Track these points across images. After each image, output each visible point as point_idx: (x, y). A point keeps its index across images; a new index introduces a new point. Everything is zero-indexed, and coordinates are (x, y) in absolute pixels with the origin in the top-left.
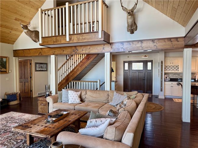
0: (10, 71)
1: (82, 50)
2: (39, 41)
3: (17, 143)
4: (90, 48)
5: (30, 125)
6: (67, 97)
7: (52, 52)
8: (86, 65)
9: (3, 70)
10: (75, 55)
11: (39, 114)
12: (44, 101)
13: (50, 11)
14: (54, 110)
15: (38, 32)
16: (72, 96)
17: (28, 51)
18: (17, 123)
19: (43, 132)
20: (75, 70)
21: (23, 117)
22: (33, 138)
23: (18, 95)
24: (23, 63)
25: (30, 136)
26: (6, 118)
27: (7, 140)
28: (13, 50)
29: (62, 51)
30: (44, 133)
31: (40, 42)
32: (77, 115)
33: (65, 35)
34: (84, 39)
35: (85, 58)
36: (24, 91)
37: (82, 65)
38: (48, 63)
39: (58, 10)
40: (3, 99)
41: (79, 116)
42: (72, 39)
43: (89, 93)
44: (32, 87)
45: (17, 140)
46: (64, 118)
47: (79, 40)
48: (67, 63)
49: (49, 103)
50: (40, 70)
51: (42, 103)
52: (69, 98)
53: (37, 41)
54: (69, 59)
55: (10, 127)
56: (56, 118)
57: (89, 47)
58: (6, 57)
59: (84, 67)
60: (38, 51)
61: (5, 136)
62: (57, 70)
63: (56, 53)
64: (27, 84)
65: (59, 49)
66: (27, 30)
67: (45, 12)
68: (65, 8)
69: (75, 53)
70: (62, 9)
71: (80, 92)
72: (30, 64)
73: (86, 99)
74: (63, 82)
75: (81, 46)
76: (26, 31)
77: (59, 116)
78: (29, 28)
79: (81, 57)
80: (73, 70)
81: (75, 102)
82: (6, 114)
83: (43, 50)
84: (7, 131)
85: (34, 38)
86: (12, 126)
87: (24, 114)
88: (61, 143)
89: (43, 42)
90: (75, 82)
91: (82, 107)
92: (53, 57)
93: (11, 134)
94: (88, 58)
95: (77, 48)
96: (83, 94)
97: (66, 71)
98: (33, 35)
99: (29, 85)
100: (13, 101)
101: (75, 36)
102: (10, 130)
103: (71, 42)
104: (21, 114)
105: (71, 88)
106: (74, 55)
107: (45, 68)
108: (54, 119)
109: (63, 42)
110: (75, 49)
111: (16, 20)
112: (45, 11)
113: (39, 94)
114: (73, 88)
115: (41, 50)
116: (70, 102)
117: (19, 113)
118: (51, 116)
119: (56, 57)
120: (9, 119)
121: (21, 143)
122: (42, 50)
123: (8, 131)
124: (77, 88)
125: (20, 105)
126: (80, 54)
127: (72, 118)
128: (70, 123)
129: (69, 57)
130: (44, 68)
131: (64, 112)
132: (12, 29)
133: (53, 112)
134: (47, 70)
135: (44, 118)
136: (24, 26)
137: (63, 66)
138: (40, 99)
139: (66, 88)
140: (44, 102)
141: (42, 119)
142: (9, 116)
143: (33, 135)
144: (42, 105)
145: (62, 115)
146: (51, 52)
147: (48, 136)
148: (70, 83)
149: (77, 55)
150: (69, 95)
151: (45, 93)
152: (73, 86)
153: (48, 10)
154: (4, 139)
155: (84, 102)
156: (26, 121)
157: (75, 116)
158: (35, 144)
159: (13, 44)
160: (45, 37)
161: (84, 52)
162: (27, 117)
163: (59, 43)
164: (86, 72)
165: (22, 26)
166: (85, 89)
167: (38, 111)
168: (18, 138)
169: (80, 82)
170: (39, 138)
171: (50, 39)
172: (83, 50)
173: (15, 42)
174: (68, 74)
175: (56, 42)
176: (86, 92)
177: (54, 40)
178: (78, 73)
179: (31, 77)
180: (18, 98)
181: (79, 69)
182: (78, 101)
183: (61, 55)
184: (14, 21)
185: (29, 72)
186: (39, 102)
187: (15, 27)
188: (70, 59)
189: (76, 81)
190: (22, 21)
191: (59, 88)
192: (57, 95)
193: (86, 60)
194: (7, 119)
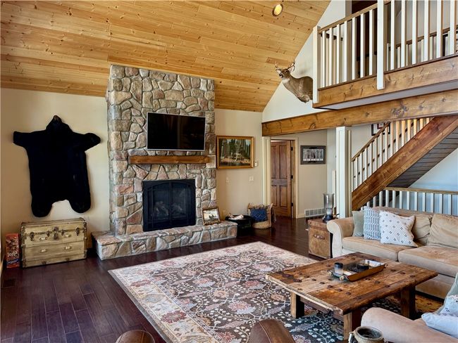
0: (256, 164)
1: (418, 108)
2: (312, 99)
3: (273, 306)
4: (443, 100)
5: (297, 275)
6: (377, 228)
7: (340, 120)
8: (429, 146)
9: (246, 161)
10: (397, 123)
11: (311, 256)
12: (321, 229)
13: (338, 26)
14: (346, 252)
15: (311, 80)
16: (390, 224)
17: (289, 121)
18: (271, 266)
19: (326, 297)
20: (396, 161)
21: (280, 256)
22: (303, 304)
23: (269, 211)
24: (277, 147)
25: (298, 298)
26: (251, 252)
27: (255, 295)
28: (263, 124)
29: (364, 115)
30: (328, 299)
31: (315, 100)
32: (407, 276)
33: (375, 76)
34: (428, 77)
35: (425, 129)
36: (278, 205)
37: (415, 148)
38: (328, 144)
39: (358, 19)
40: (245, 216)
41: (413, 280)
42: (393, 83)
43: (439, 223)
44: (294, 196)
45: (272, 300)
46: (372, 275)
47: (411, 84)
48: (375, 143)
49: (332, 235)
50: (310, 162)
51: (317, 232)
52: (382, 230)
53: (307, 99)
54: (379, 133)
55: (258, 270)
56: (354, 273)
57: (441, 97)
58: (250, 138)
59: (422, 151)
60: (309, 120)
61: (251, 288)
62: (349, 160)
63: (348, 121)
64: (284, 189)
65: (354, 112)
66: (289, 79)
67: (327, 32)
68: (375, 11)
69: (399, 117)
70: (367, 15)
71: (411, 219)
72: (292, 149)
73: (429, 239)
74: (362, 191)
75: (416, 97)
76: (286, 81)
77: (359, 267)
78: (292, 74)
79: (412, 125)
80: (390, 161)
81: (397, 242)
82: (250, 244)
83: (320, 117)
84: (254, 278)
85: (301, 95)
86: (262, 270)
87: (280, 250)
88: (379, 335)
89: (321, 99)
90: (394, 193)
91: (420, 257)
92: (341, 131)
93: (261, 286)
94: (437, 128)
95: (405, 103)
96: (420, 224)
97: (370, 162)
98: (300, 88)
99: (289, 192)
100: (260, 221)
101: (402, 74)
102: (259, 277)
103: (387, 91)
104: (276, 249)
105: (384, 204)
106: (394, 122)
107: (321, 157)
108: (348, 273)
109: (367, 93)
110: (399, 108)
111: (268, 62)
112: (327, 29)
113: (307, 213)
114: (390, 205)
115: (314, 118)
116: (383, 240)
117: (273, 247)
118: (341, 266)
119: (348, 131)
120: (255, 255)
121: (280, 309)
122: (317, 117)
123: (256, 278)
124: (401, 207)
125: (272, 230)
126: (412, 120)
127: (394, 281)
128: (389, 291)
129: (378, 128)
130: (318, 158)
131: (370, 261)
132: (261, 82)
133: (345, 256)
134: (324, 162)
135: (325, 267)
136: (283, 72)
137: (362, 151)
138: (313, 223)
139: (371, 206)
140: (322, 232)
141: (320, 268)
142: (256, 249)
143: (306, 298)
144: (318, 237)
145: (367, 267)
146: (336, 119)
147: (337, 309)
148: (381, 193)
149: (403, 122)
150: (381, 224)
151: (324, 211)
152: (391, 199)
153: (334, 26)
154: (250, 292)
155: (424, 244)
156: (285, 266)
157: (403, 277)
158: (308, 318)
159: (262, 111)
160: (326, 88)
161: (425, 112)
162: (287, 257)
163: (358, 96)
164: (428, 165)
165: (279, 72)
166: (424, 210)
167: (308, 249)
168: (273, 297)
169: (408, 193)
170: (314, 307)
171: (335, 91)
172: (421, 108)
173: (265, 106)
174: (375, 170)
175: (351, 95)
176: (431, 219)
177: (346, 92)
178: (404, 168)
179: (292, 177)
180: (269, 216)
181: (408, 158)
182: (407, 239)
183: (361, 124)
184: (265, 64)
185: (289, 165)
186: (310, 230)
187: (267, 77)
188: (381, 134)
189: (398, 189)
190: (280, 62)
191: (353, 202)
192: (349, 219)
193: (429, 132)
194: (252, 254)
